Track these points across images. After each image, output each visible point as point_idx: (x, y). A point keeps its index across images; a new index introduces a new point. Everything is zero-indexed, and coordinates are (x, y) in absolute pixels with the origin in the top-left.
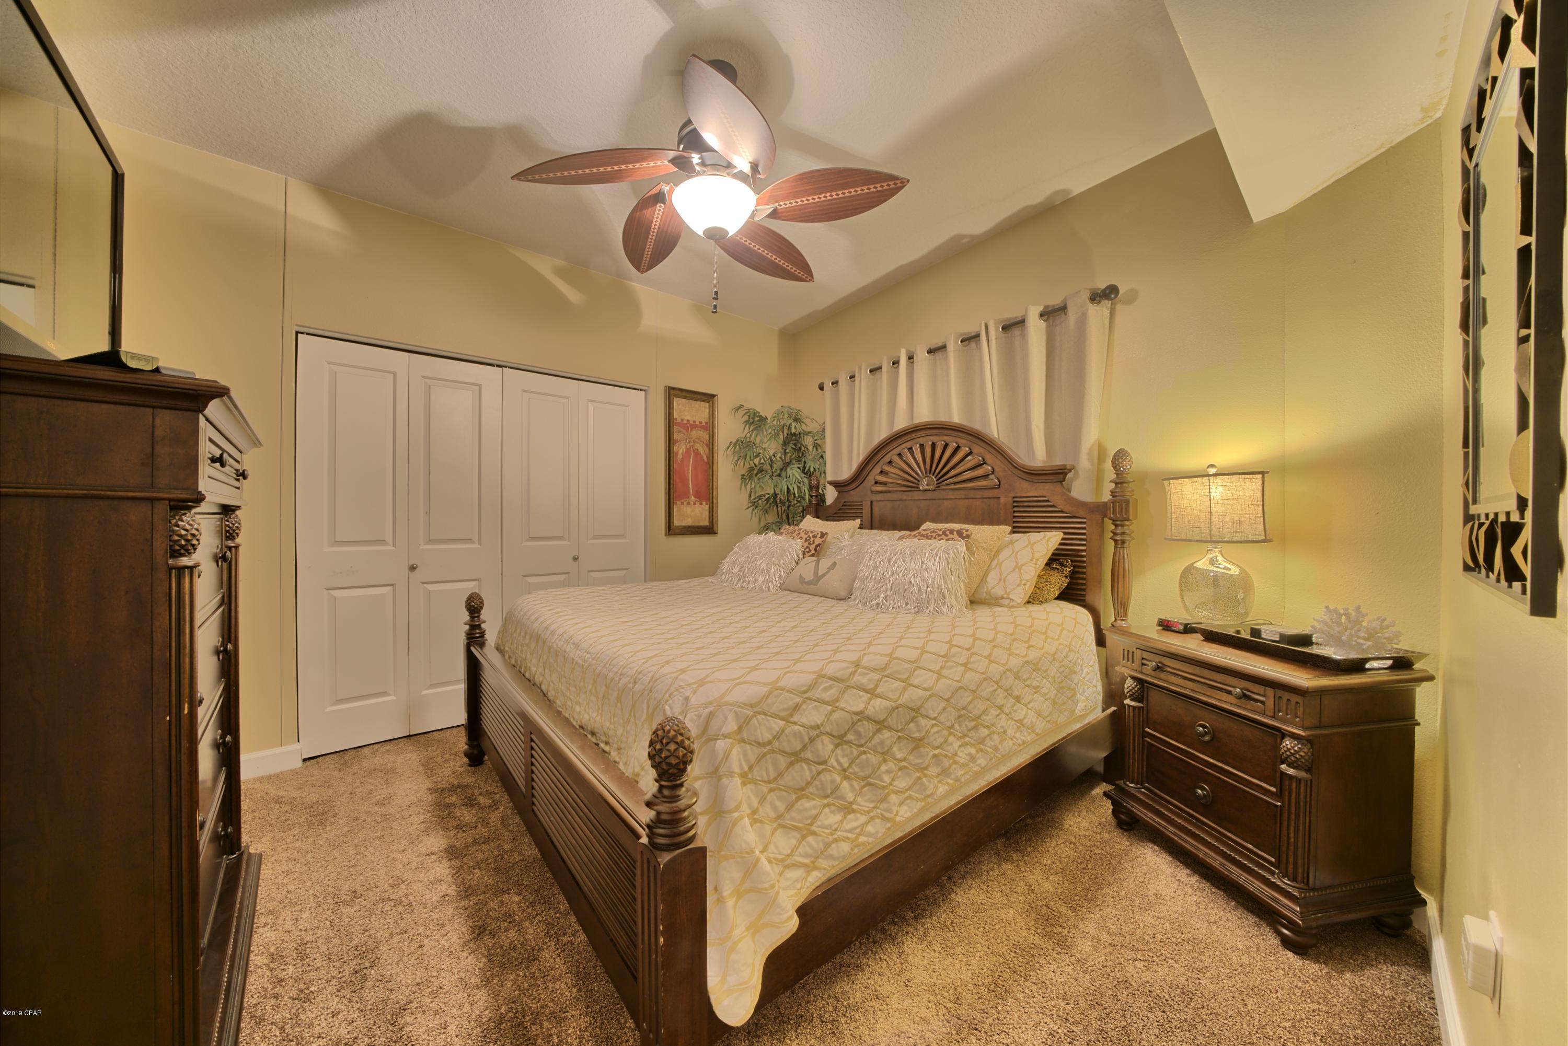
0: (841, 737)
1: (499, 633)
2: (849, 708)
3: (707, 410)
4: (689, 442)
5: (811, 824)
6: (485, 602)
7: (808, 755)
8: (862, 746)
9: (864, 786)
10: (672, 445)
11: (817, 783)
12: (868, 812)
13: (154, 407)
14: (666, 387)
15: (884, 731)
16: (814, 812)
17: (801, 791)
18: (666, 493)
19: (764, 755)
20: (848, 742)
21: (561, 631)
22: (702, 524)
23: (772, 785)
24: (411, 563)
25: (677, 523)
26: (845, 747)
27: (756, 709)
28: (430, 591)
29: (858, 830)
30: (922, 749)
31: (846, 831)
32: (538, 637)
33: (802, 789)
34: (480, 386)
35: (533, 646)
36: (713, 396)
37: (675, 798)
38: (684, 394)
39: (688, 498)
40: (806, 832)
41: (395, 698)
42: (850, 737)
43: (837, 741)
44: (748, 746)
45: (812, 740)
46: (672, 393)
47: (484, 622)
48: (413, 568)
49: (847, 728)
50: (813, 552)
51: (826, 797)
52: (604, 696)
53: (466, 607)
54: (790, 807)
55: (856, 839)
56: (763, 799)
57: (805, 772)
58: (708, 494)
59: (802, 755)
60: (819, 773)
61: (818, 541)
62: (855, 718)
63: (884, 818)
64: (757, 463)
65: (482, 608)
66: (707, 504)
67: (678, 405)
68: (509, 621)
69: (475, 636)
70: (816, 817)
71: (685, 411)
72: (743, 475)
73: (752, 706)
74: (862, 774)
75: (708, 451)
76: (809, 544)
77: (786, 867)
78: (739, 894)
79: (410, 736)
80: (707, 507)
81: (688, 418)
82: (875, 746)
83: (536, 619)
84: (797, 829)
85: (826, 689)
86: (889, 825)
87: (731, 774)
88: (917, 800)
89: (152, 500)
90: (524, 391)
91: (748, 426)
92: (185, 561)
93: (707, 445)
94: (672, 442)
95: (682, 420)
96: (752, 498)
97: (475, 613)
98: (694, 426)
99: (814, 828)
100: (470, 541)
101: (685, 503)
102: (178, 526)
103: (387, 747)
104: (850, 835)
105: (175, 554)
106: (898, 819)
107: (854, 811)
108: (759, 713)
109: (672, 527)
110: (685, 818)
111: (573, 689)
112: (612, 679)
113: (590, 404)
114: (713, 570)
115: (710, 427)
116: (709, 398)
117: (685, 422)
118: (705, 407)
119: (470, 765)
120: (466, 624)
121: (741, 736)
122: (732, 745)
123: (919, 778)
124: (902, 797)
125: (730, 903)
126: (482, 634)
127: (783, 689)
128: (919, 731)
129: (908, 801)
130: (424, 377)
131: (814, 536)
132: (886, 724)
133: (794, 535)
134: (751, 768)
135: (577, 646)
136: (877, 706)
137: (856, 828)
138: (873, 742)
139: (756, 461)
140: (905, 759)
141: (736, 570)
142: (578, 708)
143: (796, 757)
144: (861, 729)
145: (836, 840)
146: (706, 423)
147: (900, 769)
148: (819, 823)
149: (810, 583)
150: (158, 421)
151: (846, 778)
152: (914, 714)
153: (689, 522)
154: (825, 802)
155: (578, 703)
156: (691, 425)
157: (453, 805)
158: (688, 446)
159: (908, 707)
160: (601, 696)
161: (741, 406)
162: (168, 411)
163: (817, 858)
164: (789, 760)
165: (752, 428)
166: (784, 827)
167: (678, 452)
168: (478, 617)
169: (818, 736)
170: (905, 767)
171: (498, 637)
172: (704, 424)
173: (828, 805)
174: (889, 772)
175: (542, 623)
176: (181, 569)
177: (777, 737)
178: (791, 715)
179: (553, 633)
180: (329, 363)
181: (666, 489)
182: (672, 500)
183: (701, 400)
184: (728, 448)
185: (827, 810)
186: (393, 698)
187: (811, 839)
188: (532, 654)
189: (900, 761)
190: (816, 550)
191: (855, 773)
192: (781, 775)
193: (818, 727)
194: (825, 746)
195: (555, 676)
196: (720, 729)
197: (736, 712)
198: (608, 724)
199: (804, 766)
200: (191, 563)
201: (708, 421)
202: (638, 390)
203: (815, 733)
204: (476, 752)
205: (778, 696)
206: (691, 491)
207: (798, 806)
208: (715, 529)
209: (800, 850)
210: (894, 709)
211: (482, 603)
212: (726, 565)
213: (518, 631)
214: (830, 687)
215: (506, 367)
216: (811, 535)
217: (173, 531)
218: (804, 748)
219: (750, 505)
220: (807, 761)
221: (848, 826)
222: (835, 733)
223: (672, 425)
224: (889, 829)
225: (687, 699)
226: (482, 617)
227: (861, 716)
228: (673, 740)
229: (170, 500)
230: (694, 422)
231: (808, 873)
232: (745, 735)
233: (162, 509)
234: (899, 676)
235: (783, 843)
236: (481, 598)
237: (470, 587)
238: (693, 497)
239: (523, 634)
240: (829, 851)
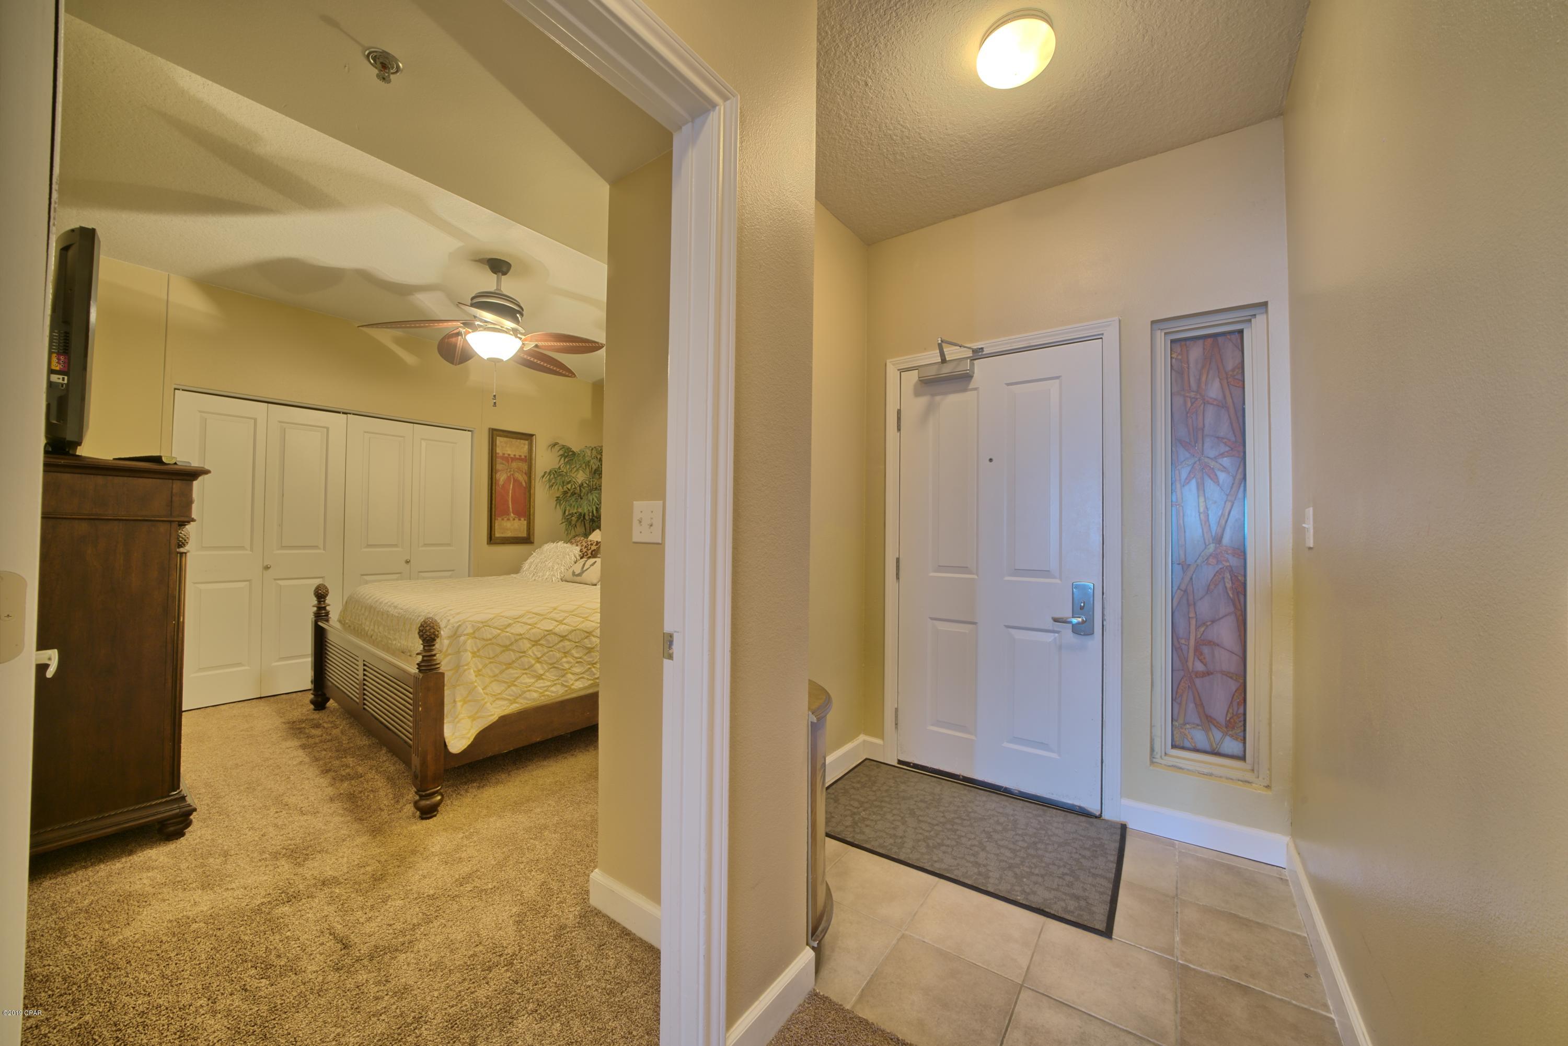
0: (536, 641)
1: (341, 612)
2: (542, 628)
3: (527, 447)
4: (510, 472)
5: (515, 681)
6: (329, 591)
7: (514, 647)
8: (550, 647)
9: (551, 668)
10: (494, 474)
11: (519, 662)
12: (553, 681)
13: (173, 480)
14: (490, 429)
15: (566, 641)
16: (517, 676)
17: (509, 665)
18: (488, 511)
19: (487, 645)
20: (542, 645)
21: (386, 601)
22: (520, 535)
23: (491, 660)
24: (265, 564)
25: (498, 534)
26: (539, 647)
27: (484, 624)
28: (281, 586)
29: (545, 688)
30: (592, 654)
31: (538, 688)
32: (371, 607)
33: (510, 664)
34: (328, 429)
35: (367, 614)
36: (532, 435)
37: (431, 650)
38: (505, 434)
39: (508, 515)
40: (511, 684)
41: (249, 668)
42: (542, 642)
43: (533, 643)
44: (477, 640)
45: (516, 641)
46: (494, 434)
47: (329, 605)
48: (267, 568)
49: (540, 637)
50: (590, 555)
51: (526, 669)
52: (409, 630)
53: (315, 594)
54: (502, 672)
55: (543, 692)
56: (485, 666)
57: (512, 656)
58: (526, 511)
59: (510, 648)
60: (521, 657)
61: (594, 547)
62: (546, 633)
63: (563, 685)
64: (569, 488)
65: (327, 595)
66: (525, 520)
67: (501, 442)
68: (351, 603)
69: (321, 614)
70: (517, 678)
71: (505, 447)
72: (558, 497)
73: (482, 623)
74: (550, 662)
75: (526, 478)
76: (588, 550)
77: (498, 699)
78: (465, 701)
79: (261, 698)
80: (525, 522)
81: (509, 452)
82: (559, 648)
83: (370, 597)
84: (507, 683)
85: (530, 618)
86: (566, 689)
87: (466, 650)
88: (588, 679)
89: (171, 522)
90: (365, 432)
91: (563, 459)
92: (182, 550)
93: (526, 474)
94: (494, 471)
95: (504, 454)
96: (567, 513)
97: (322, 598)
98: (514, 459)
99: (516, 683)
100: (316, 547)
101: (505, 519)
102: (181, 533)
103: (240, 704)
104: (539, 690)
105: (180, 546)
106: (573, 687)
107: (543, 679)
108: (486, 626)
109: (493, 538)
110: (435, 660)
111: (392, 632)
112: (414, 619)
113: (423, 442)
114: (516, 570)
115: (529, 460)
116: (528, 437)
117: (506, 455)
118: (524, 444)
119: (315, 710)
120: (314, 606)
121: (473, 635)
122: (468, 639)
123: (590, 668)
124: (577, 677)
125: (459, 704)
126: (327, 614)
127: (503, 616)
128: (591, 644)
129: (582, 680)
130: (280, 422)
131: (592, 544)
132: (567, 638)
133: (579, 543)
134: (479, 650)
135: (395, 607)
136: (561, 629)
137: (544, 687)
138: (558, 646)
139: (569, 486)
140: (580, 658)
141: (532, 569)
142: (394, 642)
143: (506, 648)
144: (550, 639)
145: (529, 691)
146: (526, 457)
147: (577, 662)
148: (519, 681)
149: (579, 575)
150: (174, 486)
151: (540, 662)
152: (587, 635)
153: (509, 534)
154: (525, 672)
155: (395, 639)
156: (511, 458)
157: (304, 728)
158: (509, 474)
159: (583, 631)
160: (407, 630)
161: (556, 444)
162: (178, 481)
163: (517, 698)
164: (502, 649)
165: (566, 460)
166: (498, 681)
167: (499, 479)
168: (324, 601)
169: (520, 639)
170: (581, 662)
171: (340, 615)
172: (523, 457)
173: (526, 674)
174: (568, 662)
175: (374, 598)
176: (182, 554)
177: (494, 637)
178: (506, 628)
179: (381, 603)
180: (200, 412)
181: (488, 508)
182: (493, 517)
183: (521, 439)
184: (543, 476)
185: (525, 676)
186: (246, 668)
187: (513, 688)
188: (366, 619)
189: (577, 658)
190: (592, 554)
191: (545, 661)
192: (497, 656)
193: (521, 635)
194: (526, 645)
195: (381, 629)
196: (463, 632)
197: (473, 625)
198: (411, 644)
199: (512, 653)
200: (185, 551)
201: (527, 455)
202: (466, 430)
203: (519, 637)
204: (320, 699)
205: (499, 620)
206: (511, 510)
207: (507, 671)
208: (532, 540)
209: (506, 692)
210: (573, 631)
211: (327, 591)
212: (526, 566)
213: (356, 607)
214: (533, 617)
215: (350, 414)
216: (589, 543)
217: (179, 536)
218: (512, 644)
219: (563, 521)
220: (513, 651)
221: (537, 685)
222: (532, 639)
223: (494, 458)
224: (566, 691)
225: (449, 620)
226: (326, 601)
227: (550, 632)
228: (429, 625)
229: (179, 522)
230: (515, 455)
231: (512, 704)
232: (476, 635)
233: (175, 525)
234: (583, 616)
235: (496, 688)
236: (326, 588)
237: (317, 582)
238: (512, 515)
239: (360, 608)
240: (524, 695)
